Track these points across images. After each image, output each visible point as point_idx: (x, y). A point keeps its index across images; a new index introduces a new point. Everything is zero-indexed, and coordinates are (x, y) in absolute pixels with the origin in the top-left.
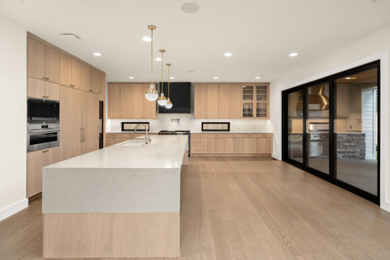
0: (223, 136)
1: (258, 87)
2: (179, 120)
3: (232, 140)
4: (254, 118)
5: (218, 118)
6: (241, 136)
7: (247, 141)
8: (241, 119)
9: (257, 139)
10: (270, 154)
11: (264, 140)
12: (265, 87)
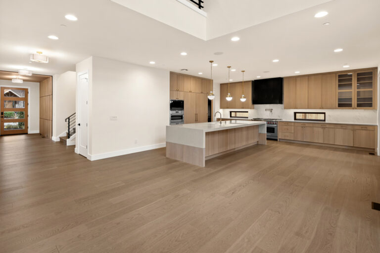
0: (311, 125)
1: (358, 75)
2: (272, 109)
3: (321, 130)
4: (353, 109)
5: (308, 108)
6: (332, 126)
7: (340, 132)
8: (336, 109)
9: (354, 130)
10: (374, 149)
11: (364, 133)
12: (371, 73)
